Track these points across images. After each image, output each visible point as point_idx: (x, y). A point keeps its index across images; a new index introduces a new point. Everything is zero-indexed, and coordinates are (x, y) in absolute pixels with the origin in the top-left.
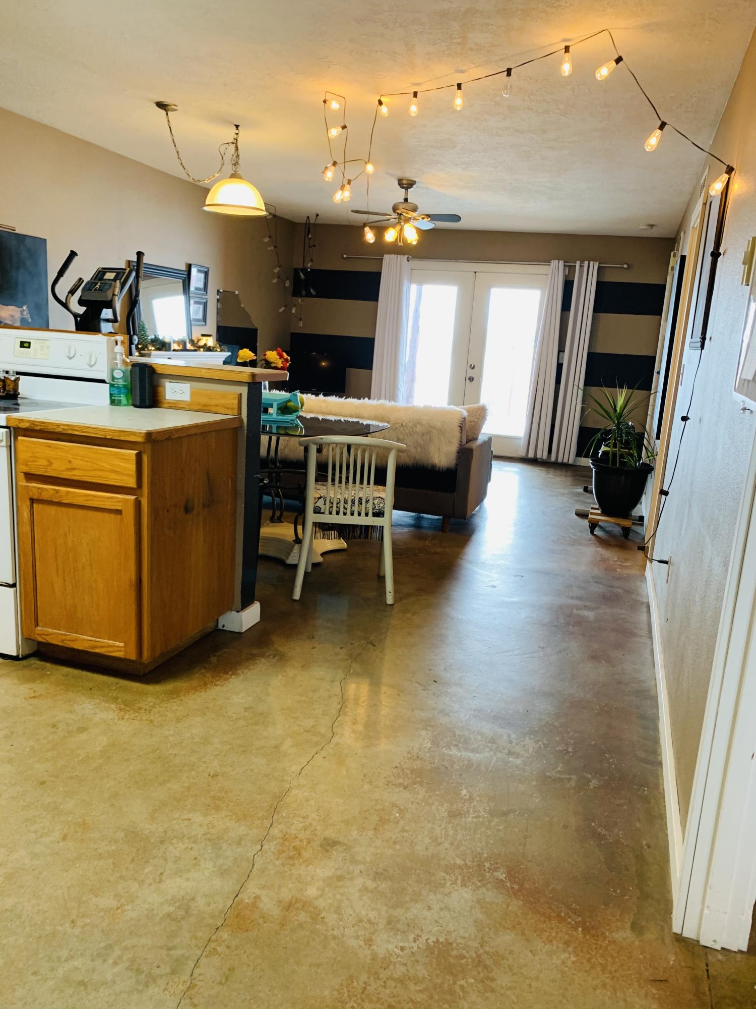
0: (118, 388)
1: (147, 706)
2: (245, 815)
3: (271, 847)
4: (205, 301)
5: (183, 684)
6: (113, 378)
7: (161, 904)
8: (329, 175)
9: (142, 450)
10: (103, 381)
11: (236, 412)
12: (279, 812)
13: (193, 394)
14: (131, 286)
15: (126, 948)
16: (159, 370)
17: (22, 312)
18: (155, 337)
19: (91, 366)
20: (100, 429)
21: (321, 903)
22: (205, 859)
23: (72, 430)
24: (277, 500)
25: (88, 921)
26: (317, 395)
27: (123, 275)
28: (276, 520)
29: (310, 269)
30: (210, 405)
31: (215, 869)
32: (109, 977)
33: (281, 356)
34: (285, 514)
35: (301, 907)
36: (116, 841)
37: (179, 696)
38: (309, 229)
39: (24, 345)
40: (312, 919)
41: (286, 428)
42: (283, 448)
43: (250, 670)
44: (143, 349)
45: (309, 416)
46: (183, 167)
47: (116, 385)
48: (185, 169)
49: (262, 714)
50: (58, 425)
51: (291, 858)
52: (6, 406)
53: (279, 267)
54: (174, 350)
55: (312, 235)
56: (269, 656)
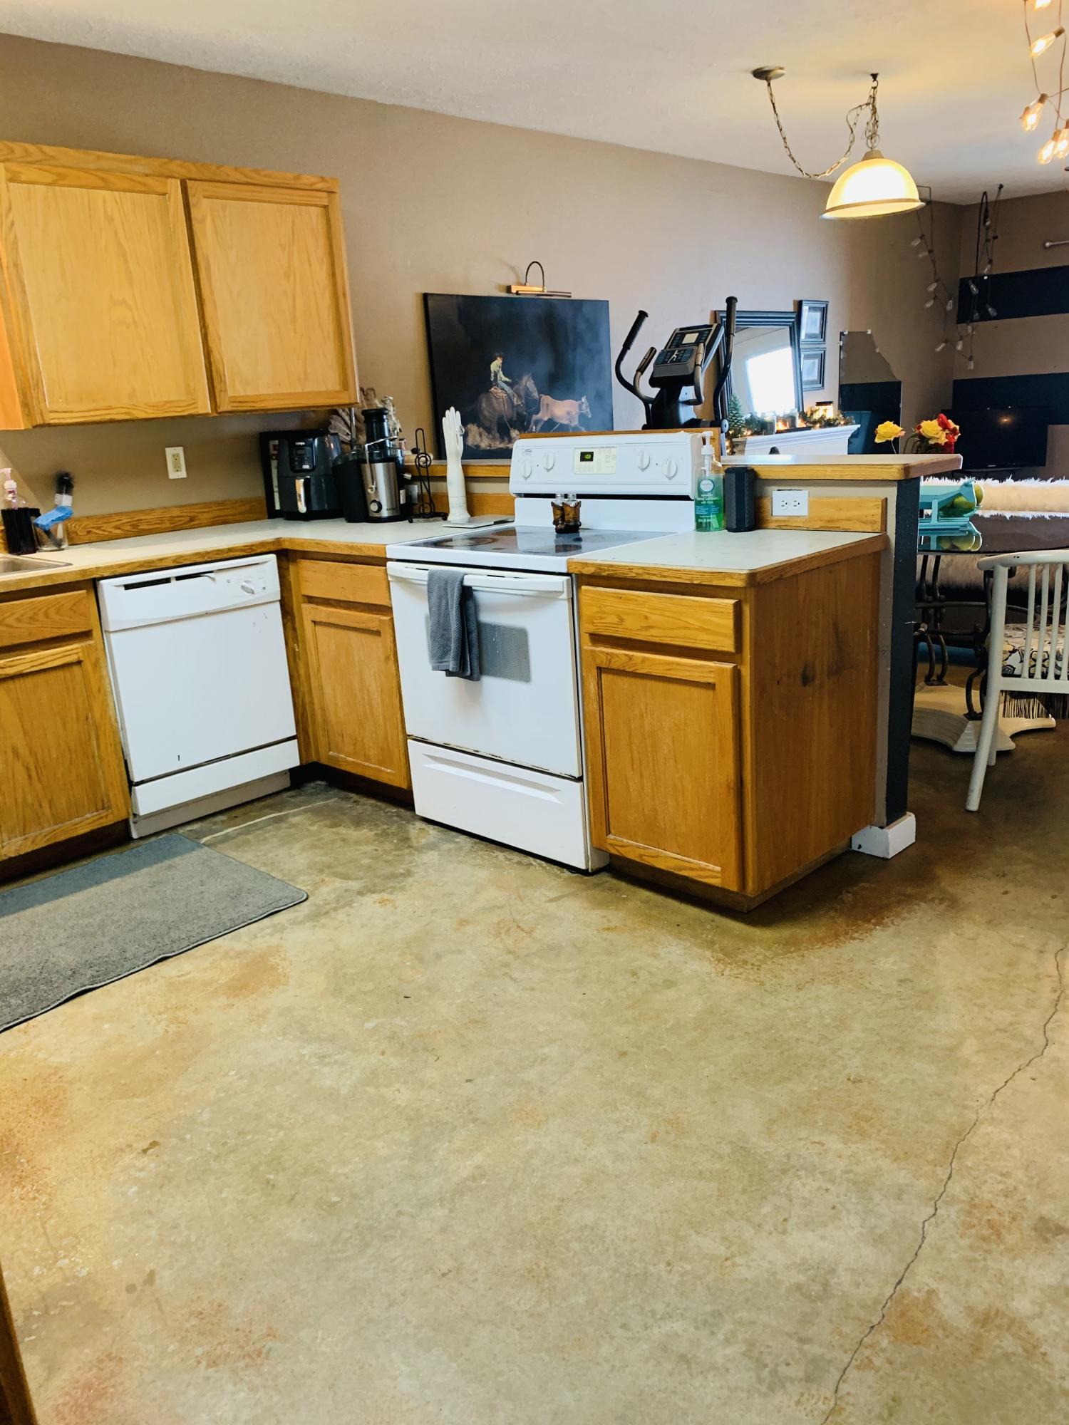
0: (707, 505)
1: (754, 959)
2: (906, 1153)
3: (950, 1213)
4: (822, 352)
5: (804, 932)
6: (700, 492)
7: (787, 1267)
8: (1032, 120)
9: (742, 597)
10: (686, 498)
11: (878, 527)
12: (959, 1158)
13: (811, 505)
14: (718, 349)
15: (740, 1323)
16: (763, 474)
17: (580, 406)
18: (752, 416)
19: (670, 478)
20: (684, 570)
21: (1039, 1328)
22: (848, 1211)
23: (648, 574)
24: (935, 647)
25: (688, 1267)
26: (1002, 479)
27: (708, 334)
28: (937, 680)
29: (988, 276)
30: (838, 520)
31: (864, 1231)
32: (720, 1359)
33: (944, 426)
34: (950, 668)
35: (1006, 1326)
36: (721, 1158)
37: (799, 950)
38: (987, 211)
39: (586, 457)
40: (1025, 1350)
41: (951, 538)
42: (944, 566)
43: (904, 919)
44: (735, 436)
45: (987, 514)
46: (793, 159)
47: (704, 503)
48: (795, 162)
49: (927, 993)
50: (631, 569)
51: (984, 1239)
52: (566, 543)
53: (936, 282)
54: (778, 432)
55: (991, 221)
56: (933, 900)
